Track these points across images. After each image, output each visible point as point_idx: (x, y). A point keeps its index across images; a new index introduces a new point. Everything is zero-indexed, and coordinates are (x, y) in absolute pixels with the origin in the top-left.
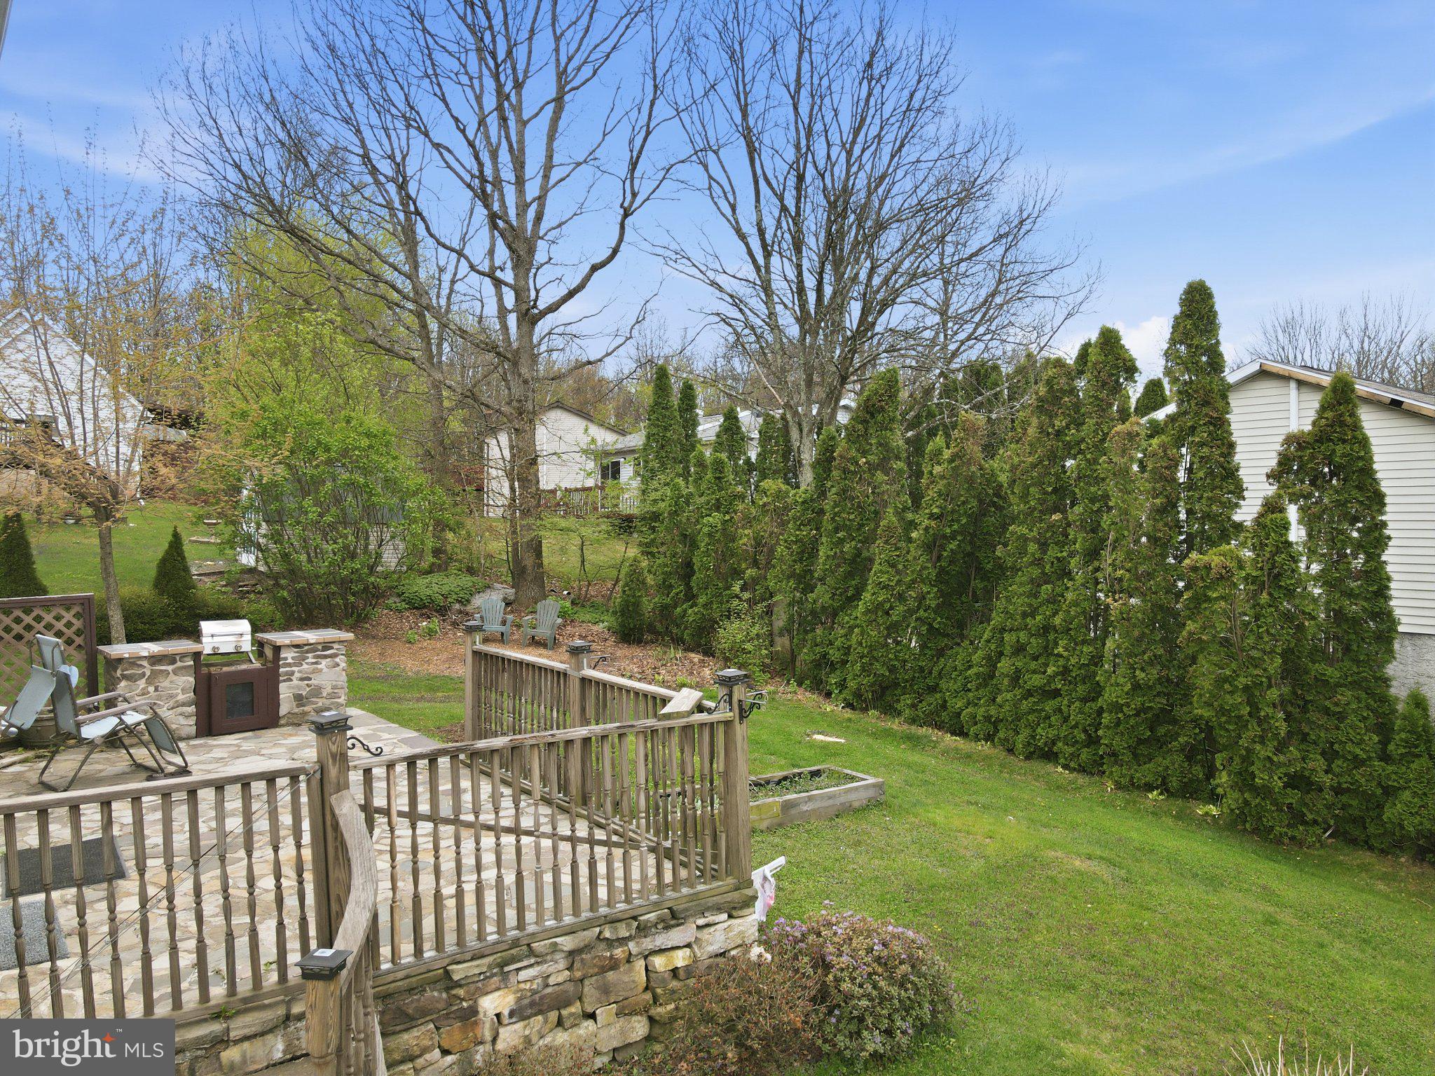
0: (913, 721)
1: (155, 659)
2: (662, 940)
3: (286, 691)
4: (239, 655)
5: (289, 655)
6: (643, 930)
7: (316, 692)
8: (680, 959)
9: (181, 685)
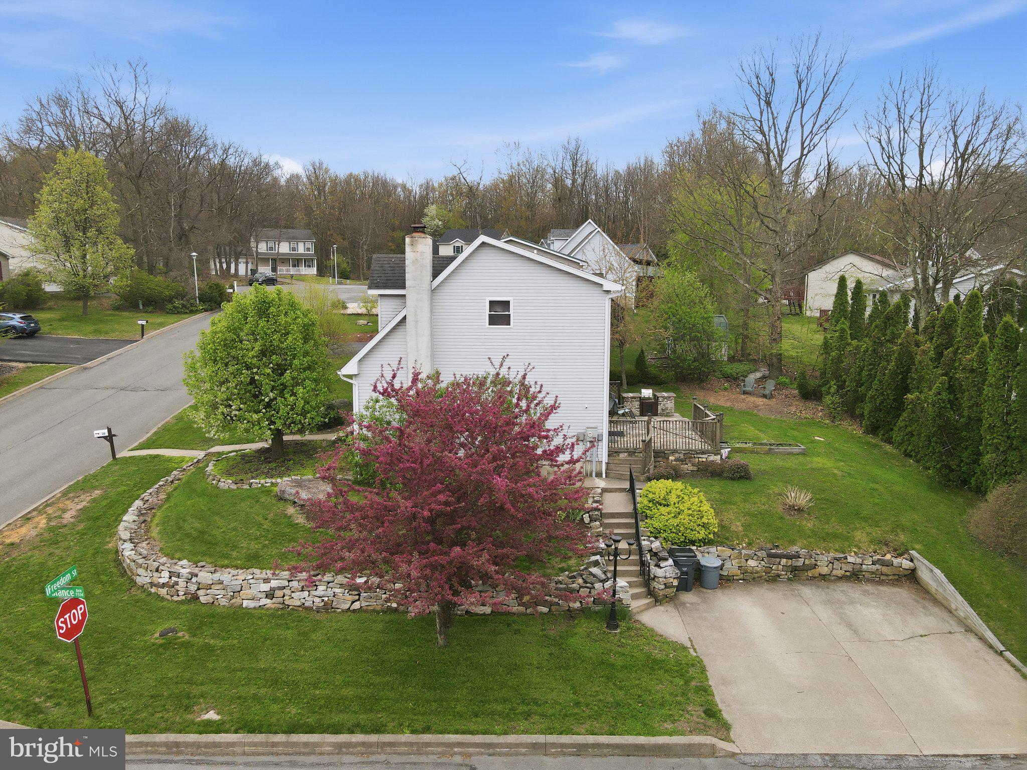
0: (882, 440)
1: (632, 398)
2: (700, 456)
3: (660, 408)
4: (649, 398)
5: (660, 399)
6: (697, 453)
7: (667, 408)
8: (704, 460)
9: (637, 404)
